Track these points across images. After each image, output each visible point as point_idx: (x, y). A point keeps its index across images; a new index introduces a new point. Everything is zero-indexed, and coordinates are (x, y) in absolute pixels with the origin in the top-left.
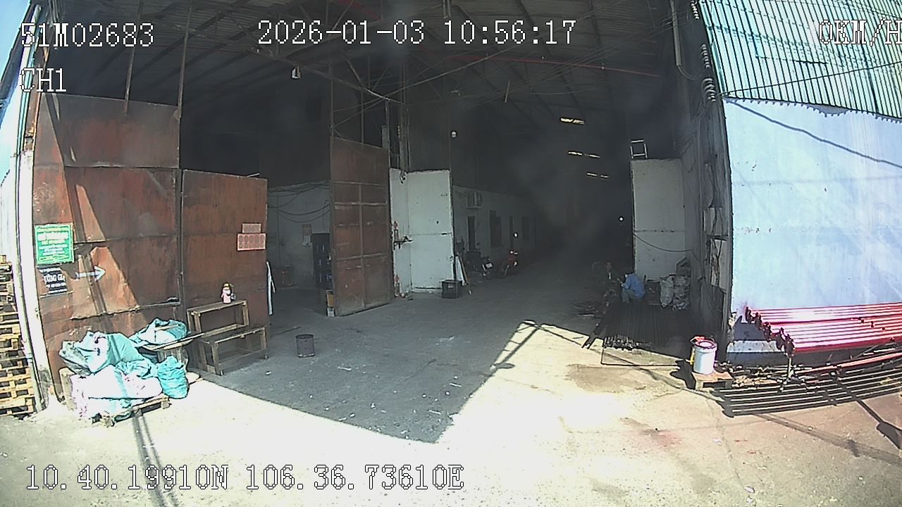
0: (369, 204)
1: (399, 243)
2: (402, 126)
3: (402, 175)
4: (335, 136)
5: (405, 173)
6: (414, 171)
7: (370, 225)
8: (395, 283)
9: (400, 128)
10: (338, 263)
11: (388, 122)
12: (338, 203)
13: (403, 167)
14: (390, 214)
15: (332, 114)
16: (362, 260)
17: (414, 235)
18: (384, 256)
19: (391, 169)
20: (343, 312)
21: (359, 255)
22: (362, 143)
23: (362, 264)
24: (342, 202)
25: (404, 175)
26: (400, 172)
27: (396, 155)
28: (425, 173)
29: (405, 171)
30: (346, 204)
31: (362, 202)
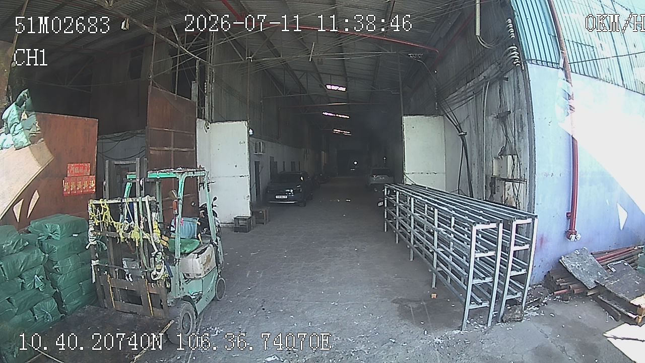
0: (179, 149)
1: (204, 184)
2: (208, 83)
4: (152, 85)
6: (217, 122)
11: (197, 78)
12: (153, 148)
13: (207, 118)
14: (196, 159)
15: (152, 65)
17: (215, 177)
18: (192, 197)
19: (198, 119)
22: (175, 95)
24: (157, 147)
25: (208, 125)
26: (205, 122)
27: (202, 108)
28: (226, 123)
29: (209, 122)
30: (160, 149)
31: (174, 148)
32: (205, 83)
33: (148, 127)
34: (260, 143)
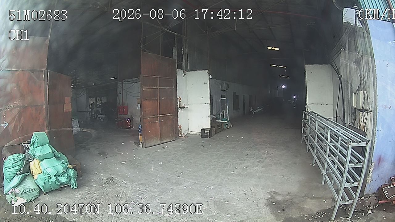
0: (163, 88)
1: (182, 108)
2: (184, 48)
3: (184, 73)
4: (143, 51)
5: (186, 72)
6: (190, 71)
7: (164, 99)
8: (179, 129)
9: (183, 49)
10: (144, 119)
11: (176, 45)
12: (145, 87)
13: (184, 68)
14: (177, 93)
15: (142, 40)
16: (158, 117)
17: (190, 104)
18: (172, 115)
19: (178, 69)
20: (147, 146)
21: (157, 115)
22: (160, 56)
23: (159, 120)
24: (147, 86)
25: (185, 73)
26: (183, 71)
27: (182, 63)
28: (196, 72)
29: (186, 71)
30: (150, 87)
31: (159, 87)
32: (182, 48)
33: (141, 75)
34: (224, 83)
